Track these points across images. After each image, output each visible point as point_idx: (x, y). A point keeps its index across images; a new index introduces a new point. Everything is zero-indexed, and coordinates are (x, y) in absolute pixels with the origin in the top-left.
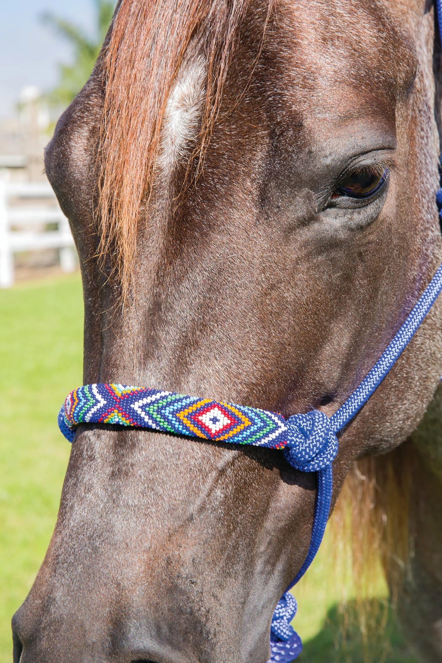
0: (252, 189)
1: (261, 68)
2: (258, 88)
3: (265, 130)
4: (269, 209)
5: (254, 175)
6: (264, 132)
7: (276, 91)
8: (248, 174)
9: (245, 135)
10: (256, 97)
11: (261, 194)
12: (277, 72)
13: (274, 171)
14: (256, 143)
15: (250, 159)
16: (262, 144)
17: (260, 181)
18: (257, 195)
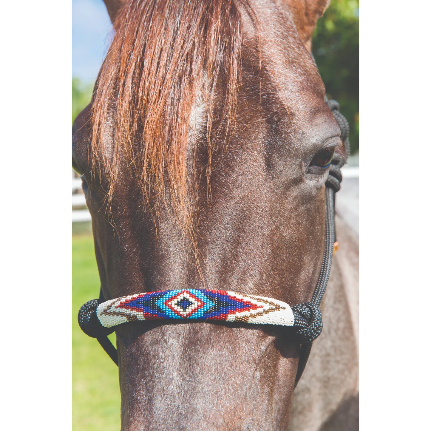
0: (259, 158)
1: (252, 77)
2: (252, 90)
3: (263, 118)
4: (274, 172)
5: (259, 148)
6: (262, 119)
7: (268, 92)
8: (255, 148)
9: (249, 121)
10: (252, 96)
11: (266, 161)
12: (265, 80)
13: (277, 146)
14: (257, 127)
15: (255, 137)
16: (262, 128)
17: (265, 153)
18: (264, 162)
